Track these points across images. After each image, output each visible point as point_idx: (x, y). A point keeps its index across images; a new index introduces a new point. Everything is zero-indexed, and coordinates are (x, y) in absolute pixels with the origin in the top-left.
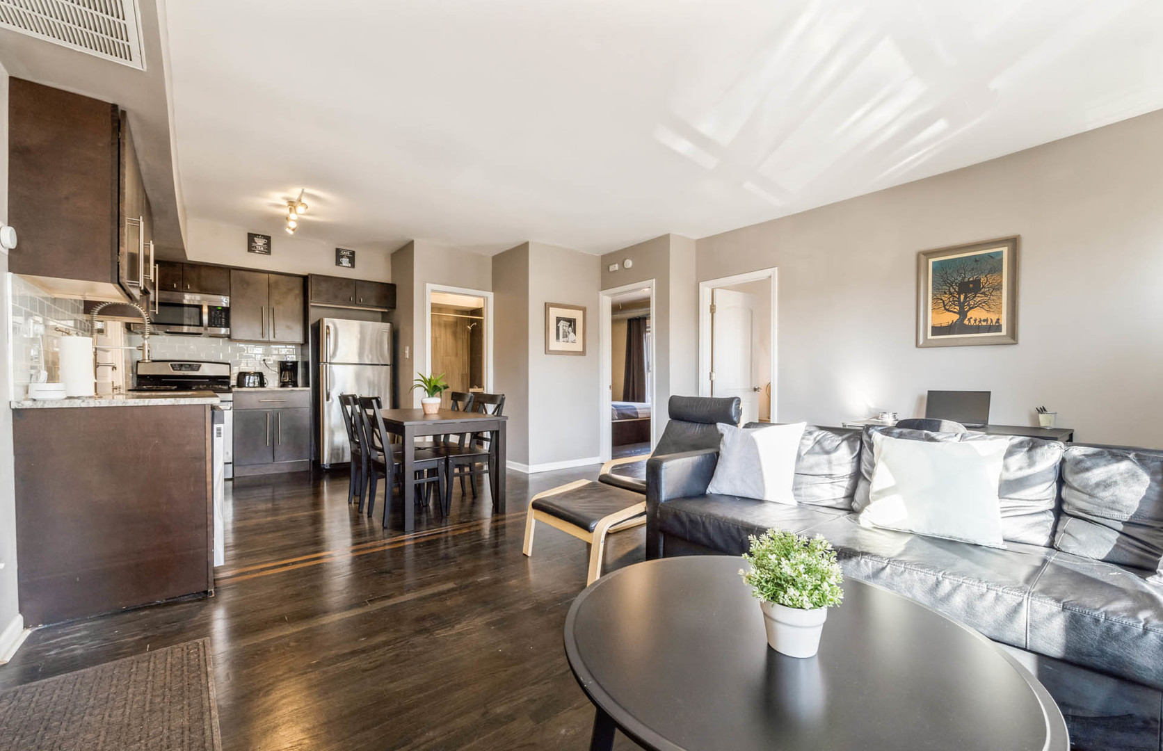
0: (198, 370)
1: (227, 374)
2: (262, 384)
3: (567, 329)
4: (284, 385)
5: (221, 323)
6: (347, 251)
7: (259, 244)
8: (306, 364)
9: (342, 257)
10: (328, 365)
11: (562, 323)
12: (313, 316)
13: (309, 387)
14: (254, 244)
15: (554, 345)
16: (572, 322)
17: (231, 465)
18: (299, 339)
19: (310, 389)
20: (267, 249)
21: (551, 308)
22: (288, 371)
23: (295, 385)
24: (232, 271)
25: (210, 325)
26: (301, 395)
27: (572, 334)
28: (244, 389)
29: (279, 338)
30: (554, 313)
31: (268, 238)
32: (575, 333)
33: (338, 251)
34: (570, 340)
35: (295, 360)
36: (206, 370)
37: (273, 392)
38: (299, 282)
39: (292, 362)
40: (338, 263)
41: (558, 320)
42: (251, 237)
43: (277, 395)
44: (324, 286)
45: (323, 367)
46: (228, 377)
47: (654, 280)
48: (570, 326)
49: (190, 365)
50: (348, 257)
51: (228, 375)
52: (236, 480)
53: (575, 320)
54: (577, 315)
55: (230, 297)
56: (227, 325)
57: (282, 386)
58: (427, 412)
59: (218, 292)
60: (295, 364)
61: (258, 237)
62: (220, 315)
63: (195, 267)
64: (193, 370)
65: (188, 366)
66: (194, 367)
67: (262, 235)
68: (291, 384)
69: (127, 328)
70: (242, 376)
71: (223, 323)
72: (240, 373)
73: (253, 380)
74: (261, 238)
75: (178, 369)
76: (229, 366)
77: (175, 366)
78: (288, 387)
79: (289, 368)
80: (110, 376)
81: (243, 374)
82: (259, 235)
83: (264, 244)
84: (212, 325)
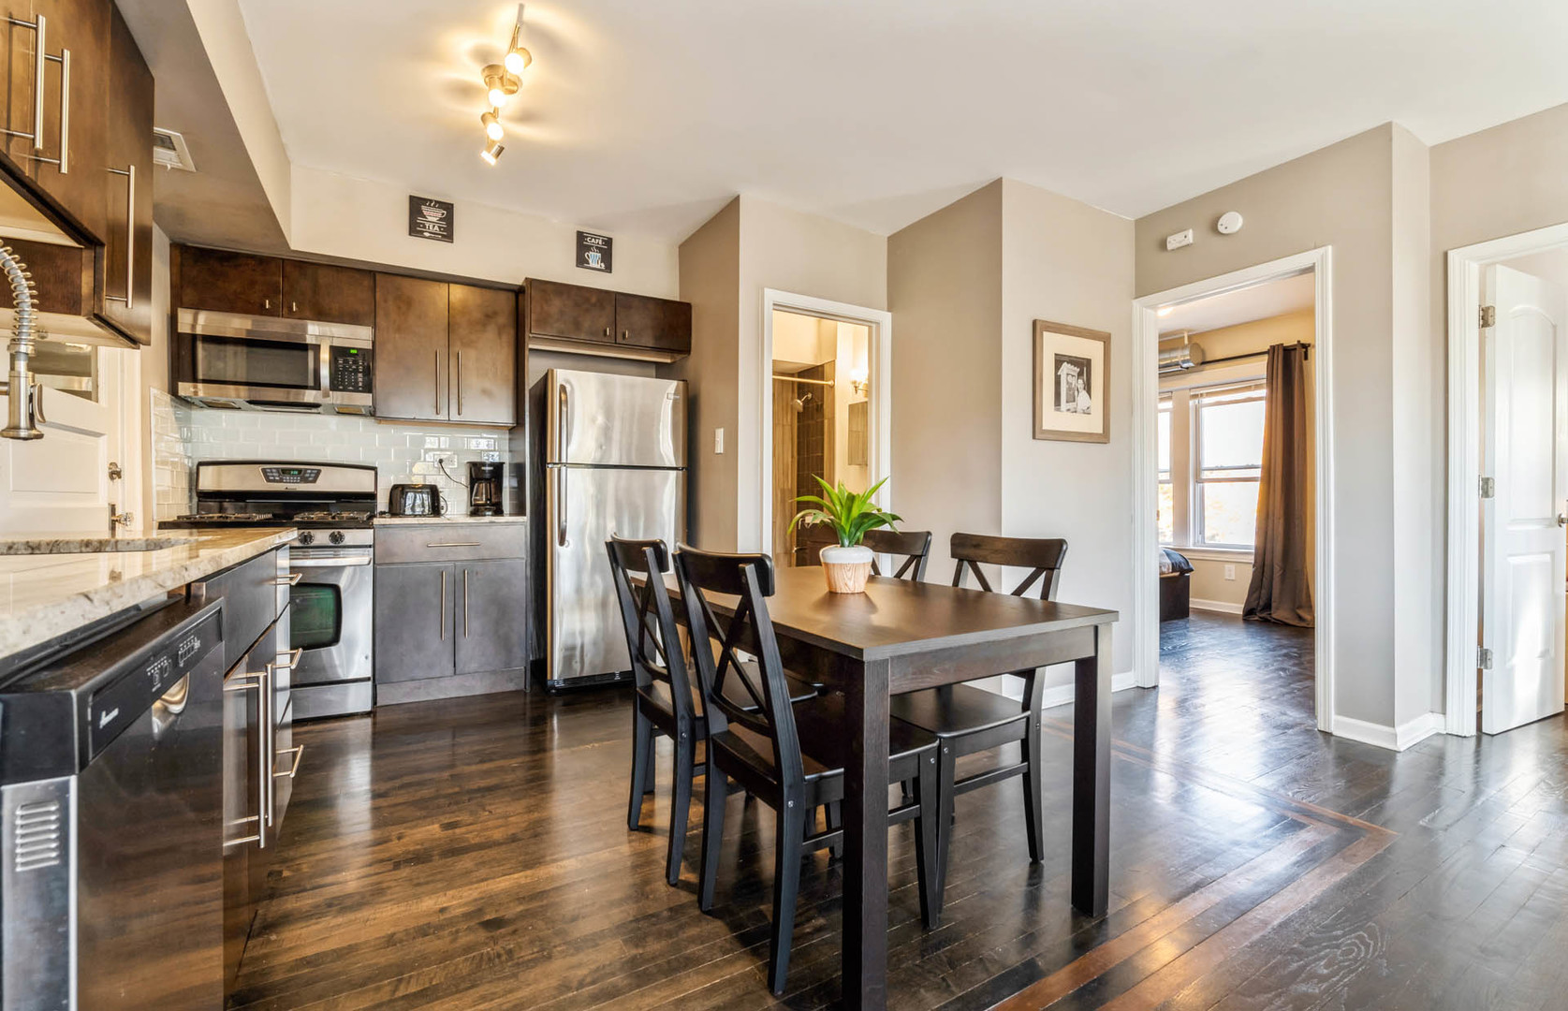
0: (314, 481)
1: (368, 488)
2: (436, 510)
3: (1073, 381)
4: (476, 511)
5: (357, 382)
6: (596, 236)
7: (430, 219)
8: (518, 470)
9: (588, 248)
10: (563, 469)
11: (1066, 368)
12: (535, 368)
13: (525, 515)
14: (420, 220)
15: (1053, 419)
16: (1083, 365)
17: (370, 683)
18: (505, 416)
19: (526, 519)
20: (445, 230)
21: (1045, 333)
22: (484, 478)
23: (498, 511)
24: (378, 277)
25: (334, 387)
26: (511, 531)
27: (1084, 394)
28: (397, 521)
29: (468, 416)
30: (1054, 344)
31: (448, 208)
32: (1089, 392)
33: (581, 236)
34: (1079, 409)
35: (497, 460)
36: (329, 482)
37: (453, 525)
38: (505, 302)
39: (491, 465)
40: (581, 262)
41: (1059, 361)
42: (416, 205)
43: (462, 532)
44: (556, 304)
45: (552, 472)
46: (371, 497)
47: (1330, 248)
48: (1080, 374)
49: (300, 471)
50: (600, 250)
51: (372, 490)
52: (380, 718)
53: (1089, 361)
54: (1092, 350)
55: (375, 327)
56: (368, 388)
57: (471, 514)
58: (841, 588)
59: (353, 318)
60: (498, 468)
61: (430, 206)
62: (354, 367)
63: (307, 267)
64: (305, 480)
65: (296, 473)
66: (307, 475)
67: (437, 202)
68: (489, 510)
69: (173, 391)
70: (399, 493)
71: (360, 384)
72: (395, 487)
73: (419, 501)
74: (434, 206)
75: (277, 478)
76: (373, 472)
77: (272, 472)
78: (485, 515)
79: (487, 476)
80: (105, 492)
81: (400, 489)
82: (431, 201)
83: (441, 219)
84: (341, 387)
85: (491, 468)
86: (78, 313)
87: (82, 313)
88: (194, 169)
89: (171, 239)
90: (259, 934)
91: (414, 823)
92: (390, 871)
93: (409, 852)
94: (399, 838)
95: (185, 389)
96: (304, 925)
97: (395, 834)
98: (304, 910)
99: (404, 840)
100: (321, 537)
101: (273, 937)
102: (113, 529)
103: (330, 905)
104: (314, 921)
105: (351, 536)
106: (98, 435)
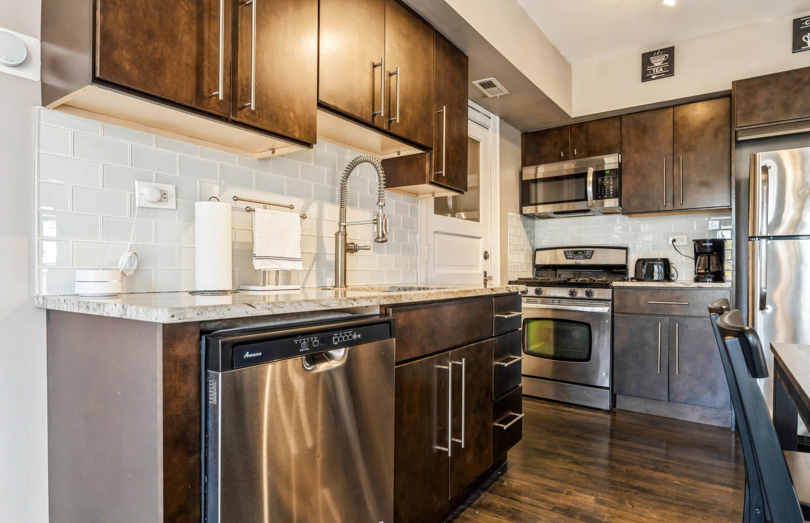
0: (590, 258)
1: (622, 262)
2: (669, 276)
4: (700, 278)
5: (609, 192)
7: (656, 65)
9: (807, 31)
10: (765, 241)
14: (649, 68)
17: (610, 391)
18: (723, 202)
19: (731, 285)
20: (668, 68)
22: (705, 252)
24: (623, 117)
25: (595, 197)
29: (688, 204)
31: (670, 51)
33: (797, 23)
36: (600, 258)
37: (669, 288)
38: (722, 107)
39: (711, 241)
40: (798, 47)
42: (647, 59)
43: (675, 294)
45: (754, 246)
46: (624, 267)
51: (624, 263)
55: (621, 153)
56: (617, 194)
57: (697, 280)
59: (608, 150)
60: (721, 244)
61: (656, 55)
62: (608, 182)
63: (582, 126)
64: (586, 258)
65: (582, 253)
66: (587, 254)
67: (661, 50)
68: (709, 277)
69: (521, 212)
70: (641, 264)
71: (611, 193)
72: (639, 260)
73: (657, 269)
74: (659, 54)
75: (571, 257)
76: (625, 251)
77: (569, 253)
78: (706, 282)
79: (708, 250)
80: (482, 265)
81: (642, 261)
82: (657, 51)
83: (664, 62)
84: (600, 197)
85: (711, 244)
86: (423, 182)
87: (426, 182)
88: (509, 93)
89: (521, 131)
90: (474, 507)
91: (582, 489)
92: (549, 510)
93: (565, 505)
94: (567, 494)
95: (528, 210)
96: (492, 514)
97: (567, 490)
98: (498, 507)
99: (569, 497)
100: (581, 293)
101: (477, 512)
102: (485, 284)
103: (509, 512)
104: (497, 515)
105: (597, 293)
106: (479, 238)
